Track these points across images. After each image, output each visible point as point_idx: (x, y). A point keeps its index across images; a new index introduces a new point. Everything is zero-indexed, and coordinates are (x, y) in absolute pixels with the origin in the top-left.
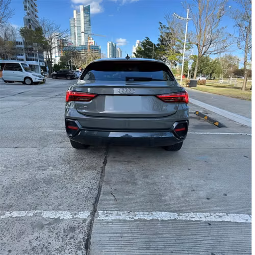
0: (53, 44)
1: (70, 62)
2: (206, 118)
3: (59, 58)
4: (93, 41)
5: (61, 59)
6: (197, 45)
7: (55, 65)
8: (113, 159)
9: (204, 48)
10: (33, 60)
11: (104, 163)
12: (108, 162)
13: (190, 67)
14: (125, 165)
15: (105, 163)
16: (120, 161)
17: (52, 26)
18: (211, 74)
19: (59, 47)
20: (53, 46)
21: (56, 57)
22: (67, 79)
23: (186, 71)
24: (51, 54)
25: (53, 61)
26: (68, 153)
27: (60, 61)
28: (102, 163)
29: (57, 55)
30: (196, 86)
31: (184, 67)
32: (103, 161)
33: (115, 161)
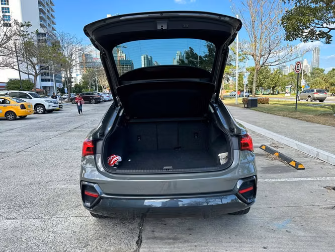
0: (74, 61)
1: (95, 81)
2: (277, 154)
3: (81, 76)
4: (123, 55)
5: (83, 78)
6: (253, 56)
7: (76, 85)
8: (151, 235)
9: (262, 58)
10: (49, 80)
11: (137, 243)
12: (144, 241)
13: (246, 81)
14: (169, 244)
15: (139, 242)
16: (162, 239)
17: (72, 40)
18: (273, 88)
19: (81, 64)
20: (74, 63)
21: (77, 75)
22: (90, 103)
23: (241, 85)
24: (71, 73)
25: (72, 80)
26: (86, 225)
27: (83, 80)
28: (135, 243)
29: (79, 73)
30: (256, 106)
31: (239, 80)
32: (137, 239)
33: (155, 238)
